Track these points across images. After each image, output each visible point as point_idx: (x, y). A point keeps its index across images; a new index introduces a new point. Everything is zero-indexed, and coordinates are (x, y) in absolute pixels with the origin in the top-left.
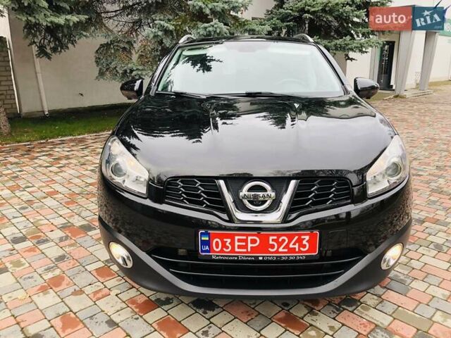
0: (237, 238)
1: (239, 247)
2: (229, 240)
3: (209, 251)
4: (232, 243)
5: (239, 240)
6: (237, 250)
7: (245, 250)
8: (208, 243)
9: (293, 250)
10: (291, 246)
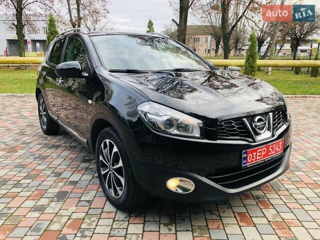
3: (246, 163)
4: (256, 155)
5: (259, 152)
7: (260, 157)
8: (246, 158)
9: (276, 152)
10: (276, 149)
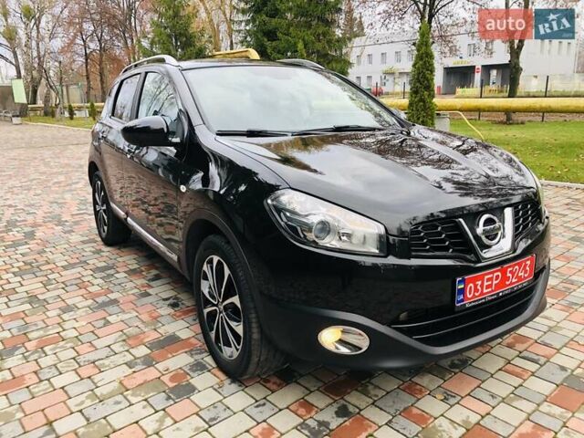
0: (486, 277)
1: (488, 287)
2: (479, 283)
3: (462, 301)
4: (482, 286)
5: (488, 280)
6: (485, 291)
7: (490, 290)
8: (462, 291)
9: (520, 279)
10: (520, 274)
